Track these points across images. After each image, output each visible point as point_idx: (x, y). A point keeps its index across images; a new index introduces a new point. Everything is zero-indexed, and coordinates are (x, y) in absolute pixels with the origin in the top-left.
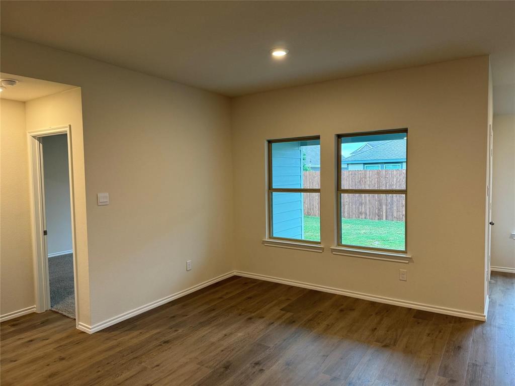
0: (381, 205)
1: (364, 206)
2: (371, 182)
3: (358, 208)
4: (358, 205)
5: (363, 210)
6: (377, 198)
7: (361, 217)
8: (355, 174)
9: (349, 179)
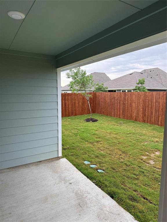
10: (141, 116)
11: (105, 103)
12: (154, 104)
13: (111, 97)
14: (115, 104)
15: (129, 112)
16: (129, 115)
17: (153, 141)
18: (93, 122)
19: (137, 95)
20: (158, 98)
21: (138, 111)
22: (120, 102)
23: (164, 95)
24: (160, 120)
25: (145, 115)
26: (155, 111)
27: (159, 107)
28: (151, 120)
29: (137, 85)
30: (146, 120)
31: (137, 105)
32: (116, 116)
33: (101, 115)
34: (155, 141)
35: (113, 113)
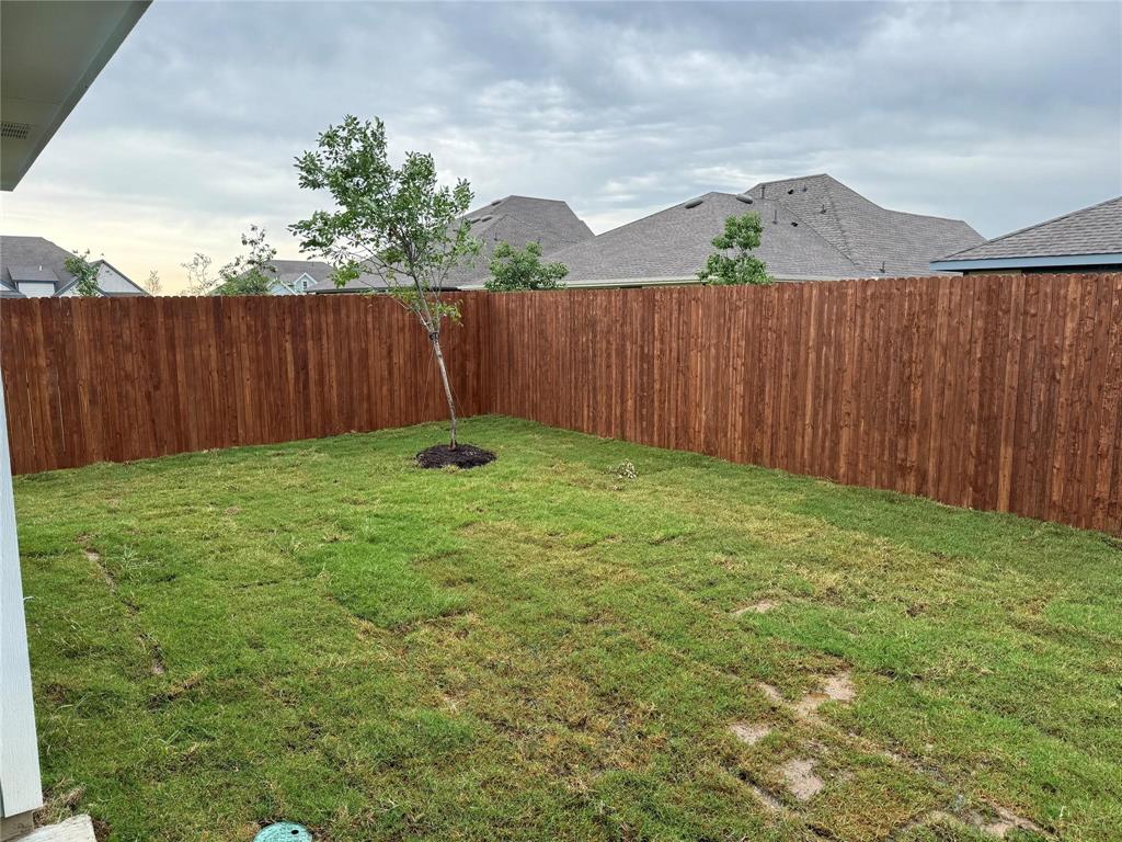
0: (991, 442)
1: (915, 438)
2: (954, 331)
3: (893, 445)
4: (891, 431)
5: (913, 456)
6: (975, 407)
7: (900, 483)
8: (889, 297)
9: (863, 317)
10: (739, 427)
11: (543, 354)
12: (812, 356)
13: (573, 318)
14: (598, 360)
15: (673, 403)
16: (673, 419)
17: (805, 594)
18: (461, 465)
19: (714, 303)
20: (830, 320)
21: (720, 397)
22: (624, 346)
23: (864, 299)
24: (843, 449)
25: (759, 422)
26: (815, 398)
27: (840, 371)
28: (790, 453)
29: (721, 252)
30: (766, 451)
31: (713, 365)
32: (602, 427)
33: (520, 422)
34: (819, 590)
35: (586, 413)
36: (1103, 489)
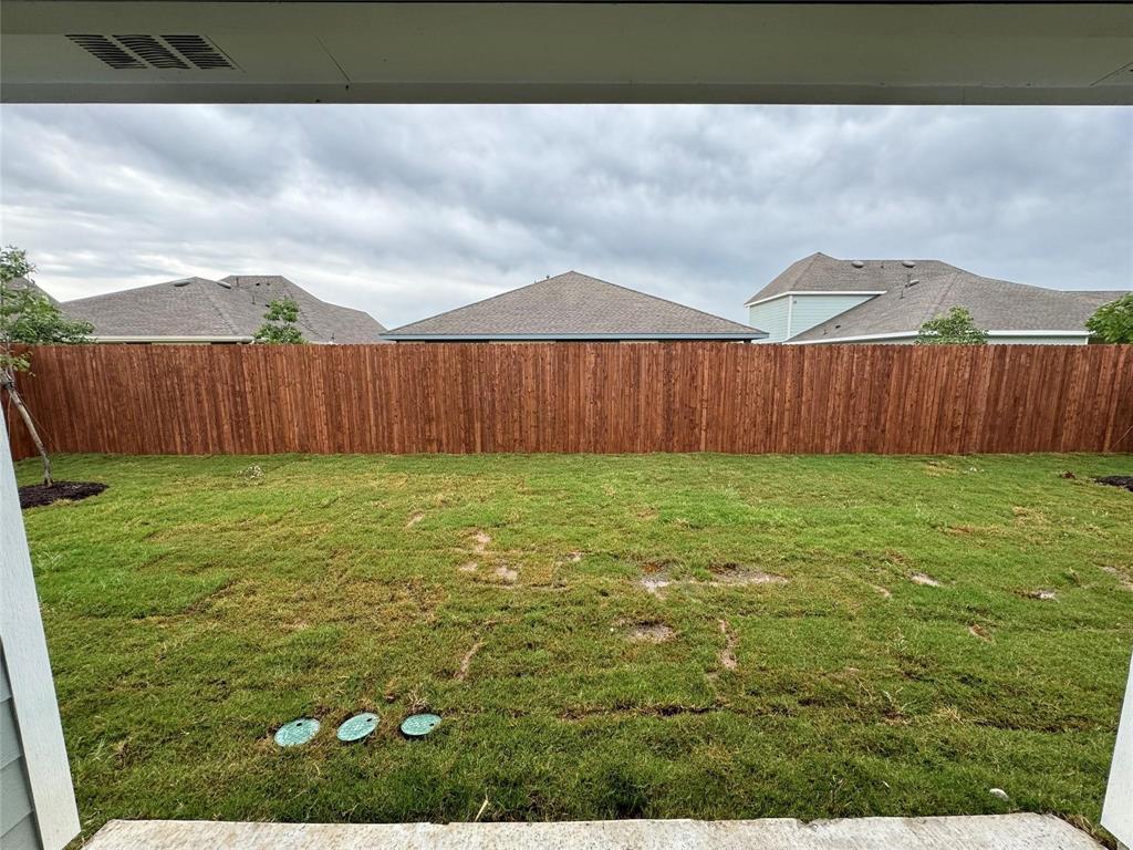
0: (471, 421)
1: (434, 423)
2: (447, 370)
3: (424, 432)
4: (421, 423)
5: (434, 434)
6: (461, 406)
7: (429, 448)
9: (398, 363)
10: (325, 432)
12: (370, 386)
14: (187, 398)
15: (268, 423)
16: (269, 434)
17: (434, 507)
18: (74, 497)
19: (295, 356)
20: (379, 366)
21: (308, 415)
22: (214, 386)
24: (395, 435)
25: (339, 427)
26: (375, 408)
27: (388, 393)
28: (363, 442)
29: (271, 322)
30: (347, 442)
31: (299, 395)
32: (198, 448)
34: (439, 503)
35: (178, 439)
36: (517, 435)
